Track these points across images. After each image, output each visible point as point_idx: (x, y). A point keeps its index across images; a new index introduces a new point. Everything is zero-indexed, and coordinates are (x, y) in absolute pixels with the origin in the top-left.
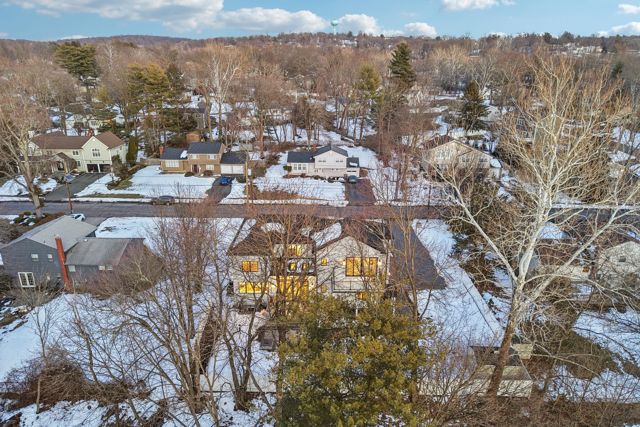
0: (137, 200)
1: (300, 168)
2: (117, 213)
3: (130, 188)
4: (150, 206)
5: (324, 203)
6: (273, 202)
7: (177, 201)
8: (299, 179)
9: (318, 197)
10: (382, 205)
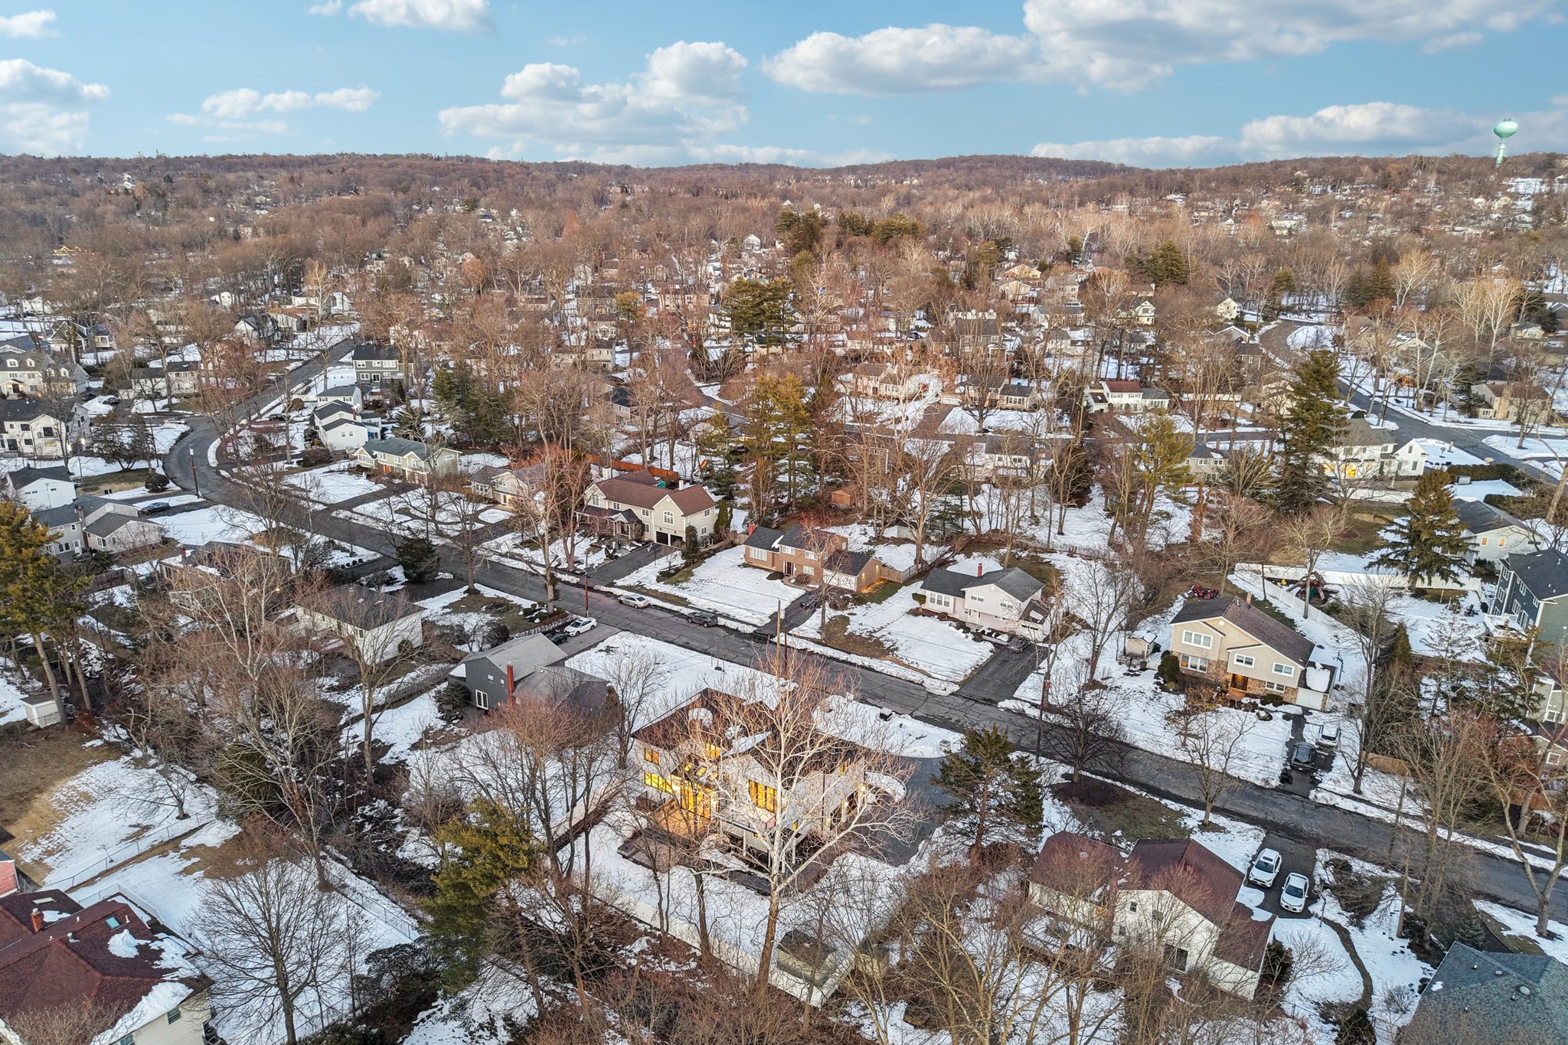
0: (676, 608)
1: (940, 602)
2: (638, 626)
3: (684, 585)
4: (684, 621)
5: (917, 677)
6: (843, 656)
7: (722, 621)
8: (933, 621)
9: (921, 667)
10: (1008, 710)
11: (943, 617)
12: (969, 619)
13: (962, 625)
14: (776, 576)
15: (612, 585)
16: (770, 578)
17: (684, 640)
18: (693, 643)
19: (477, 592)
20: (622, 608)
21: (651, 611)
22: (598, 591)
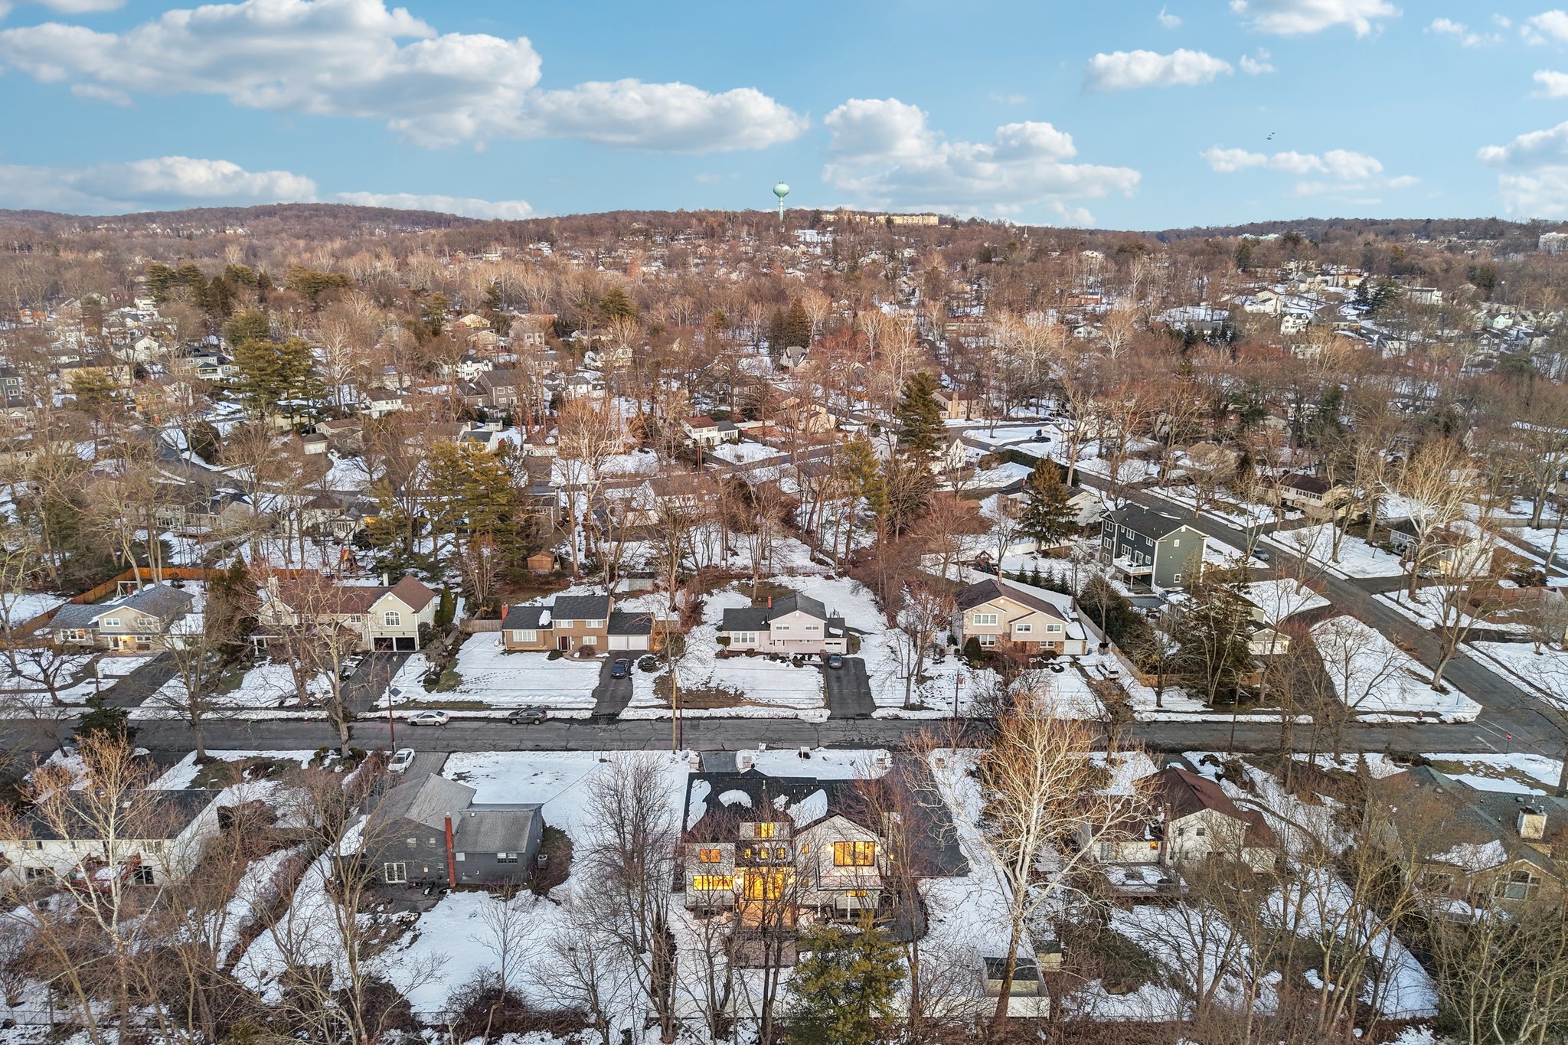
0: (482, 714)
1: (744, 640)
3: (462, 687)
4: (507, 725)
5: (789, 713)
6: (706, 713)
7: (550, 714)
8: (744, 658)
9: (780, 702)
10: (884, 718)
11: (751, 653)
12: (778, 648)
13: (774, 657)
14: (555, 655)
15: (376, 709)
16: (550, 658)
17: (530, 744)
18: (543, 744)
19: (212, 760)
20: (419, 731)
21: (457, 724)
22: (365, 720)
